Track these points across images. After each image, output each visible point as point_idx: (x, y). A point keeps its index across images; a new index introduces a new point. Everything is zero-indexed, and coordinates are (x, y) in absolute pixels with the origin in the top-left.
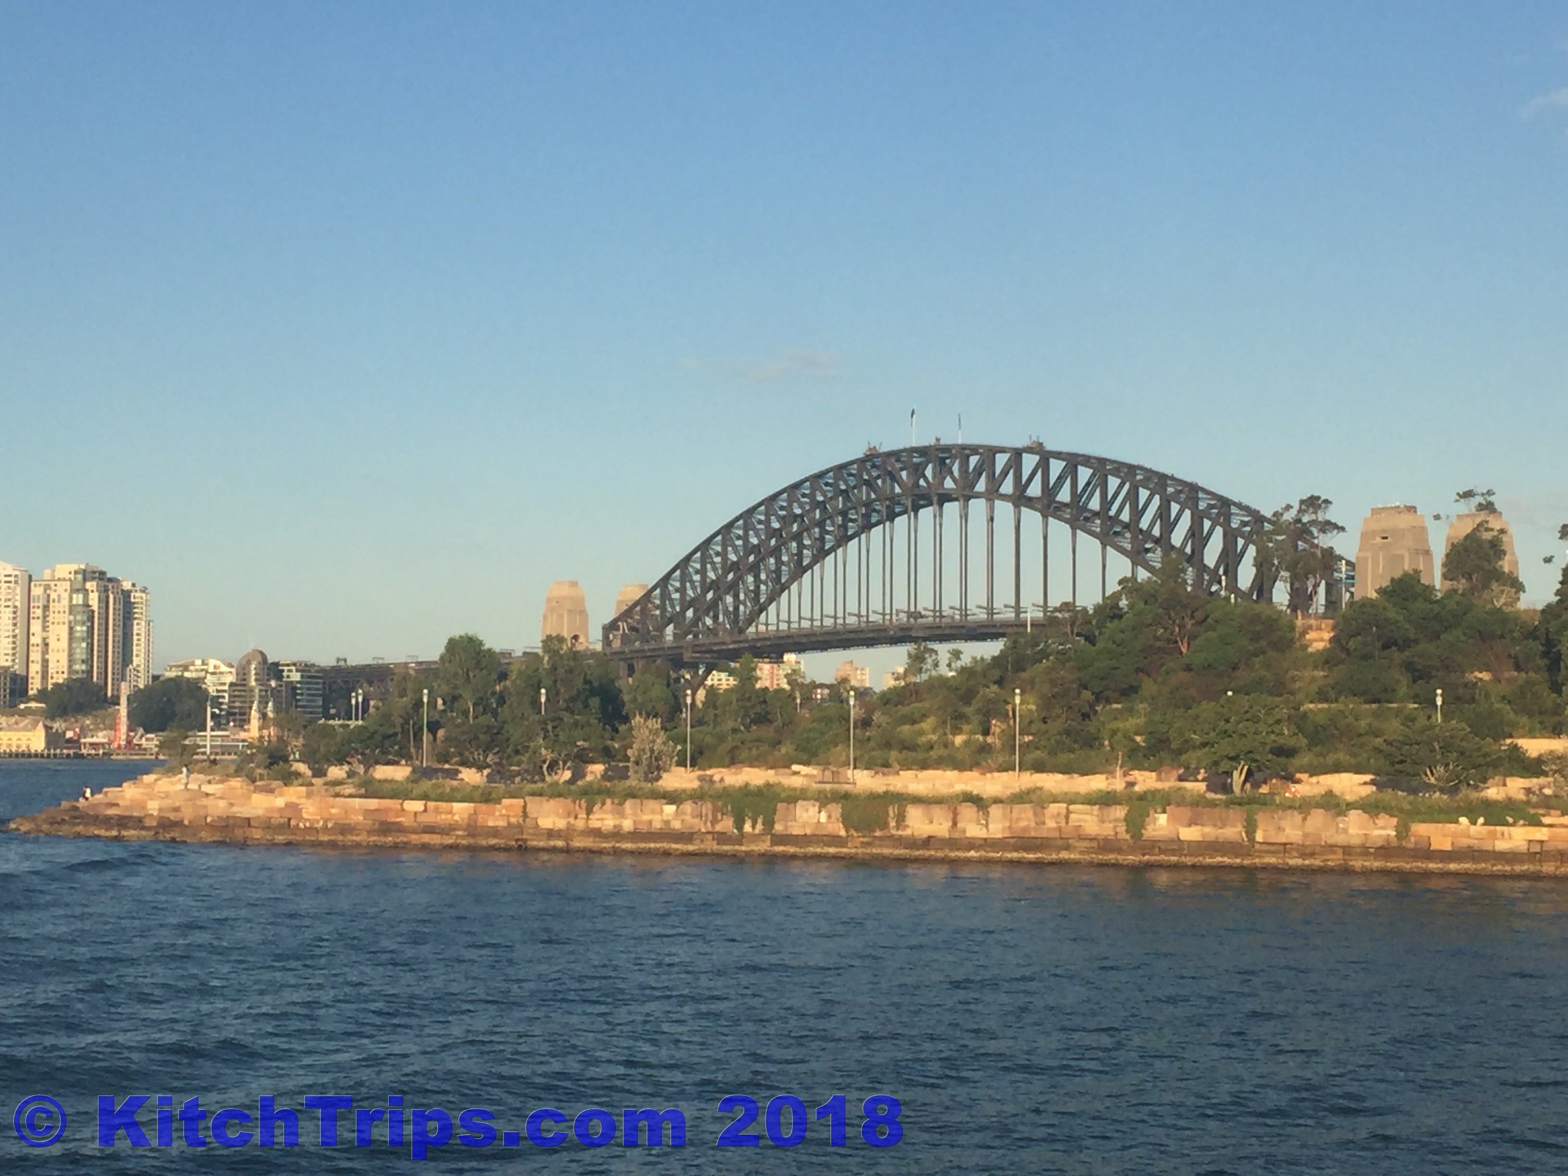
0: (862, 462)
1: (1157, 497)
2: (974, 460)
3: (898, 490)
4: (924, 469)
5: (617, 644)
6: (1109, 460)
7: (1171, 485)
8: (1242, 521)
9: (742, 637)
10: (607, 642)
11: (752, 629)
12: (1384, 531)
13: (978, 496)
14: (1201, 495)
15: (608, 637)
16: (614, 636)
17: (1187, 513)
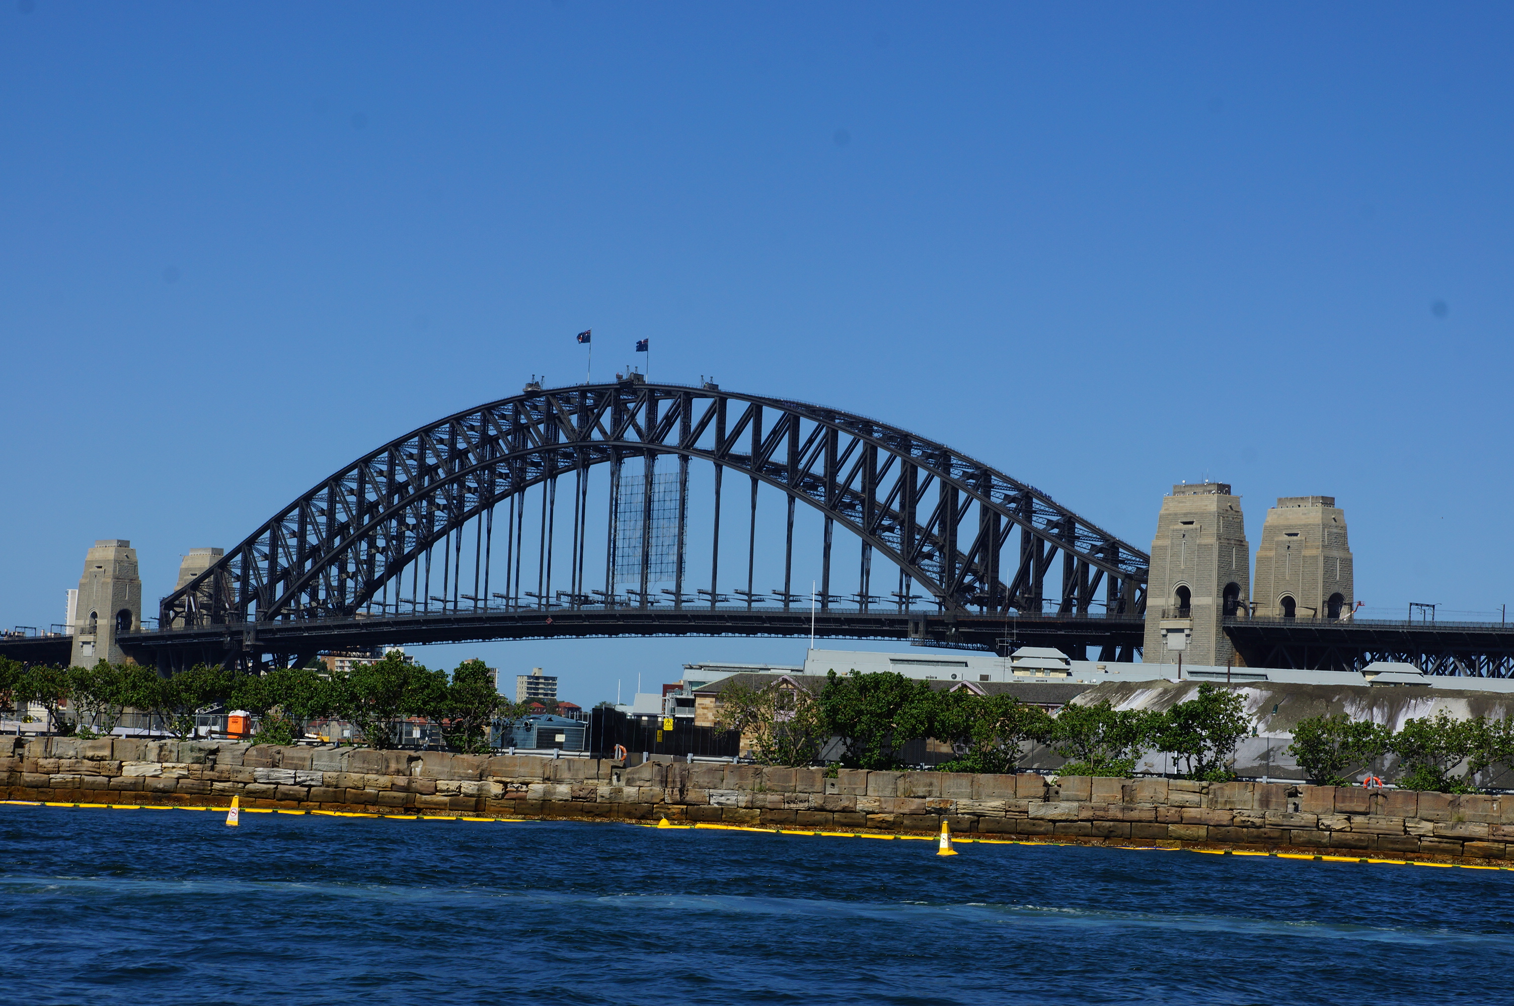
0: (519, 402)
1: (898, 461)
2: (664, 406)
3: (562, 439)
4: (599, 415)
5: (179, 624)
6: (839, 413)
7: (918, 447)
8: (1006, 495)
9: (350, 620)
10: (164, 620)
11: (362, 611)
12: (1185, 514)
13: (669, 451)
14: (954, 461)
15: (167, 615)
16: (177, 614)
17: (936, 482)
